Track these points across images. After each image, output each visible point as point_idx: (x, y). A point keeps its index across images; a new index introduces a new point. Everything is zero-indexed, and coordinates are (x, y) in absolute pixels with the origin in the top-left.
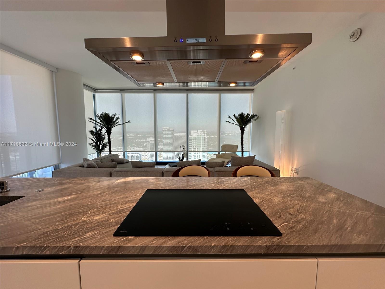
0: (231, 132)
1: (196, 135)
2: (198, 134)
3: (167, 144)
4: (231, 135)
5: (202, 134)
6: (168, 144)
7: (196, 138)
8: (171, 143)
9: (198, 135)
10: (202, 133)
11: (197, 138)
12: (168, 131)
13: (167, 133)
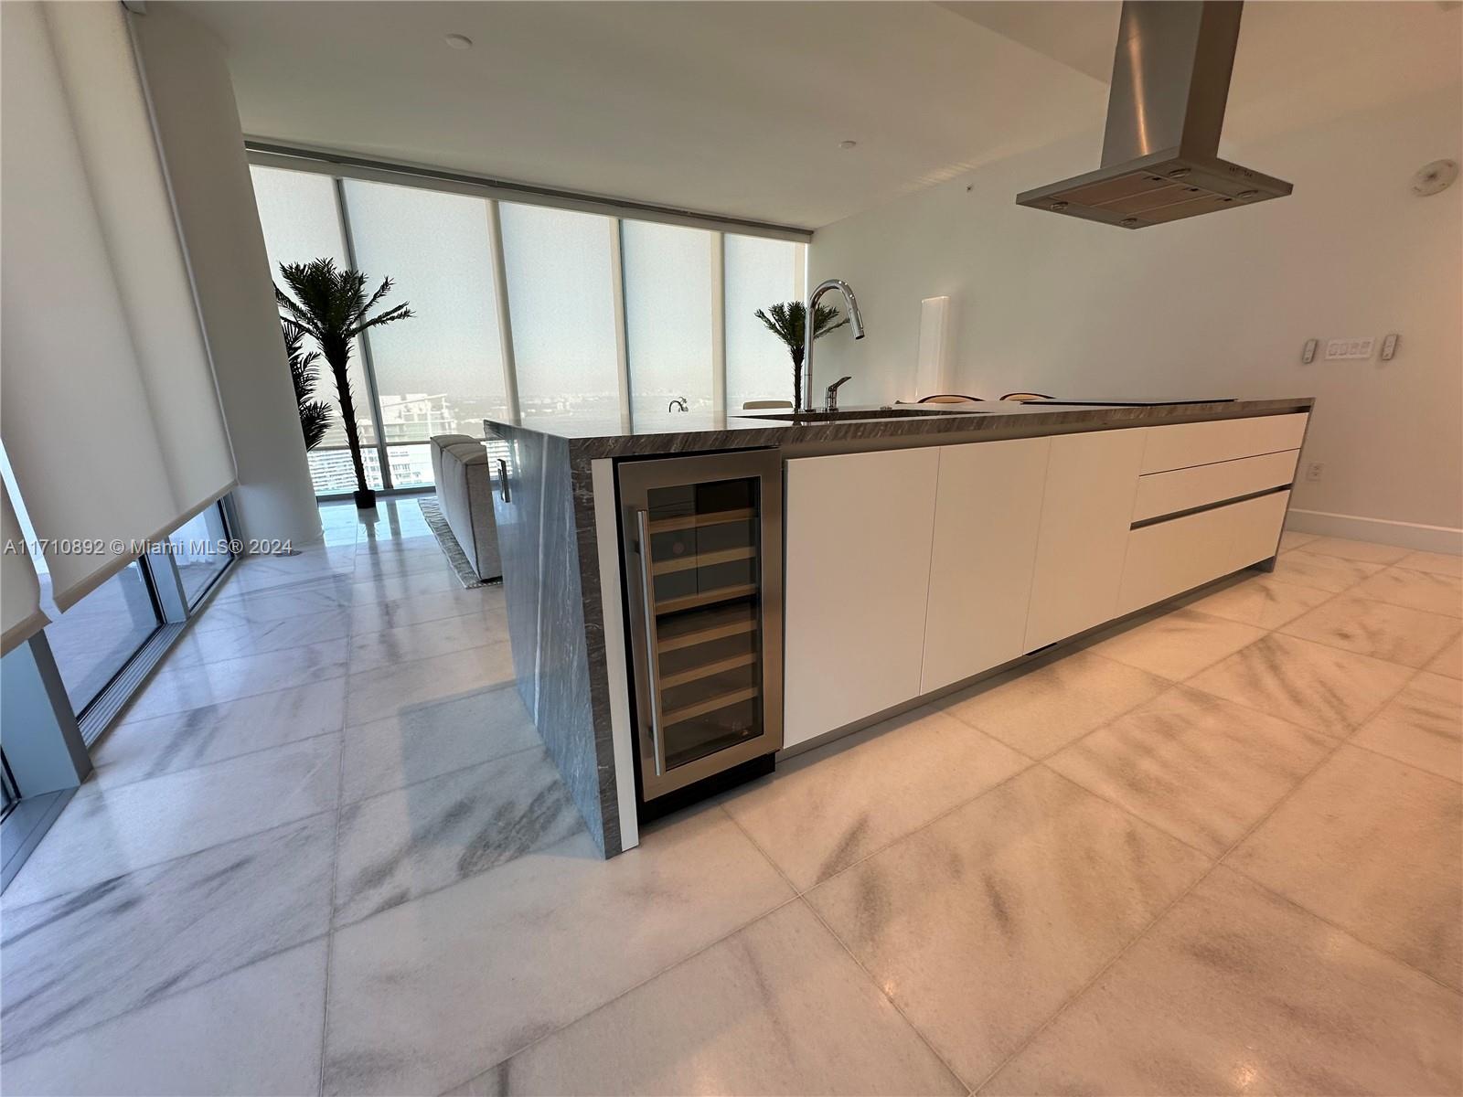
0: (547, 401)
1: (400, 417)
2: (408, 411)
4: (550, 410)
5: (429, 412)
7: (401, 429)
9: (408, 418)
10: (429, 405)
11: (405, 428)
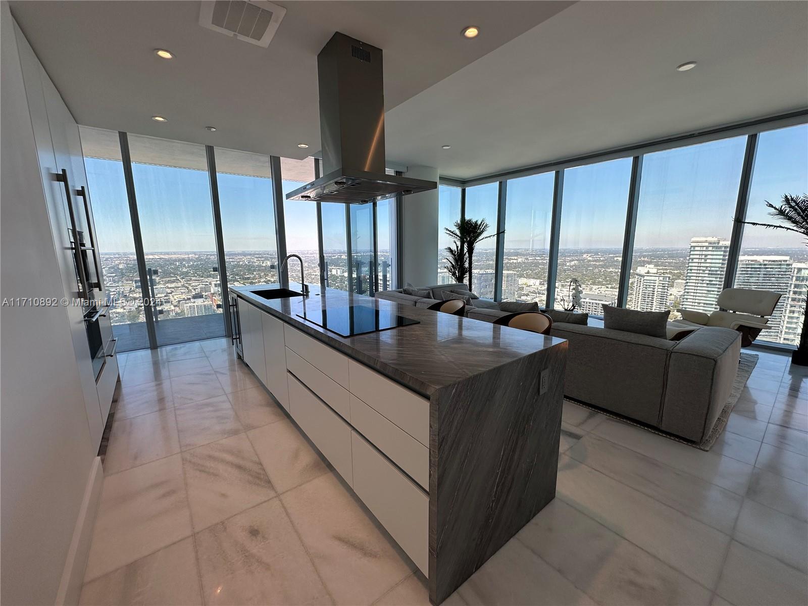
3: (699, 285)
6: (705, 285)
13: (706, 255)
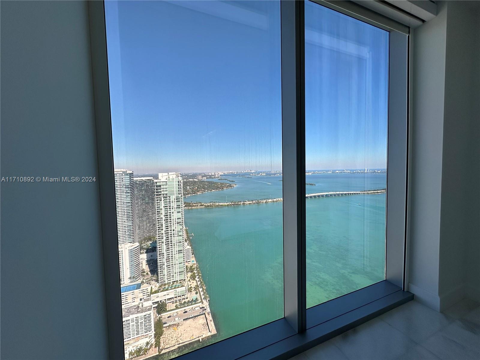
8: (128, 191)
12: (124, 175)
